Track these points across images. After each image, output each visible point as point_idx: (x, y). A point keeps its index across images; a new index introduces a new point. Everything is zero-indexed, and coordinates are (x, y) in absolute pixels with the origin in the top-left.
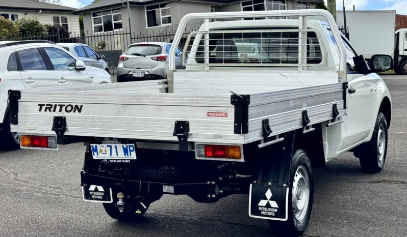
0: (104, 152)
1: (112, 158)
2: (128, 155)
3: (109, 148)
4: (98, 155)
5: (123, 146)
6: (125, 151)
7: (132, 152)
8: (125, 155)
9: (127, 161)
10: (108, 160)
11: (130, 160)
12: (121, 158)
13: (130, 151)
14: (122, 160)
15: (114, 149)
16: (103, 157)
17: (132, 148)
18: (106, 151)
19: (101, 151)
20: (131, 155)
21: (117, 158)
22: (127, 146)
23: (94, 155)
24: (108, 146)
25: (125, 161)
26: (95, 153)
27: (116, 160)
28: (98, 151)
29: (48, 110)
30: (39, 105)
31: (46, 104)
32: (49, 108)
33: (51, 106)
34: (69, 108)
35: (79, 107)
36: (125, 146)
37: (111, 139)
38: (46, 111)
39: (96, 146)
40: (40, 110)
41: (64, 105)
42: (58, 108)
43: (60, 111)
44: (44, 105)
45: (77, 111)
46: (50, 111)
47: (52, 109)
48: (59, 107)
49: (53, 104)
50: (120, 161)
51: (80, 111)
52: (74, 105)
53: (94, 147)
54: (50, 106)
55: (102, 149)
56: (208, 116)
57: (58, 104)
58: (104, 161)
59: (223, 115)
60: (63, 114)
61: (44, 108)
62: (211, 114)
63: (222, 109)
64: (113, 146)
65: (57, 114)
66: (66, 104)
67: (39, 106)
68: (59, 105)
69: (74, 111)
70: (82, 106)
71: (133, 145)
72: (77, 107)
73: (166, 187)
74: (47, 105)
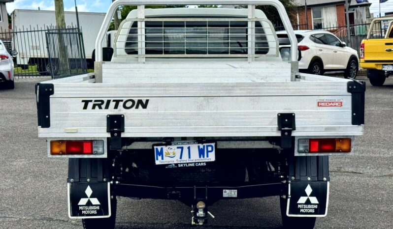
0: (171, 155)
1: (182, 162)
2: (204, 157)
3: (180, 150)
4: (162, 159)
5: (199, 147)
6: (201, 152)
7: (209, 153)
8: (200, 157)
9: (202, 164)
10: (176, 165)
11: (207, 163)
12: (194, 161)
13: (208, 152)
14: (195, 163)
15: (186, 151)
16: (169, 162)
17: (210, 149)
18: (174, 154)
19: (168, 154)
20: (207, 156)
21: (188, 162)
22: (204, 146)
23: (157, 159)
24: (178, 148)
25: (199, 164)
26: (160, 158)
27: (188, 164)
28: (164, 154)
29: (97, 107)
30: (83, 101)
31: (94, 99)
32: (99, 104)
33: (103, 102)
34: (129, 104)
35: (144, 102)
36: (201, 146)
37: (184, 139)
38: (94, 107)
39: (162, 149)
40: (85, 108)
41: (122, 101)
42: (112, 104)
43: (116, 107)
44: (91, 101)
45: (140, 106)
46: (100, 108)
47: (103, 106)
48: (115, 103)
49: (105, 100)
50: (193, 165)
51: (145, 106)
52: (136, 100)
53: (159, 150)
54: (100, 103)
55: (170, 151)
56: (318, 106)
57: (112, 99)
58: (170, 167)
59: (337, 104)
60: (121, 111)
61: (90, 105)
62: (323, 104)
63: (336, 99)
64: (185, 147)
65: (111, 111)
66: (125, 99)
67: (84, 103)
68: (114, 101)
69: (137, 107)
70: (147, 101)
71: (213, 144)
72: (140, 102)
73: (228, 191)
74: (95, 101)
